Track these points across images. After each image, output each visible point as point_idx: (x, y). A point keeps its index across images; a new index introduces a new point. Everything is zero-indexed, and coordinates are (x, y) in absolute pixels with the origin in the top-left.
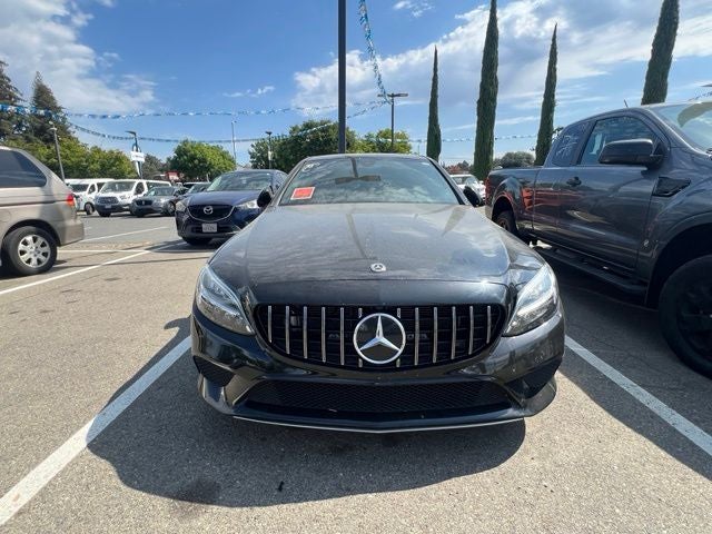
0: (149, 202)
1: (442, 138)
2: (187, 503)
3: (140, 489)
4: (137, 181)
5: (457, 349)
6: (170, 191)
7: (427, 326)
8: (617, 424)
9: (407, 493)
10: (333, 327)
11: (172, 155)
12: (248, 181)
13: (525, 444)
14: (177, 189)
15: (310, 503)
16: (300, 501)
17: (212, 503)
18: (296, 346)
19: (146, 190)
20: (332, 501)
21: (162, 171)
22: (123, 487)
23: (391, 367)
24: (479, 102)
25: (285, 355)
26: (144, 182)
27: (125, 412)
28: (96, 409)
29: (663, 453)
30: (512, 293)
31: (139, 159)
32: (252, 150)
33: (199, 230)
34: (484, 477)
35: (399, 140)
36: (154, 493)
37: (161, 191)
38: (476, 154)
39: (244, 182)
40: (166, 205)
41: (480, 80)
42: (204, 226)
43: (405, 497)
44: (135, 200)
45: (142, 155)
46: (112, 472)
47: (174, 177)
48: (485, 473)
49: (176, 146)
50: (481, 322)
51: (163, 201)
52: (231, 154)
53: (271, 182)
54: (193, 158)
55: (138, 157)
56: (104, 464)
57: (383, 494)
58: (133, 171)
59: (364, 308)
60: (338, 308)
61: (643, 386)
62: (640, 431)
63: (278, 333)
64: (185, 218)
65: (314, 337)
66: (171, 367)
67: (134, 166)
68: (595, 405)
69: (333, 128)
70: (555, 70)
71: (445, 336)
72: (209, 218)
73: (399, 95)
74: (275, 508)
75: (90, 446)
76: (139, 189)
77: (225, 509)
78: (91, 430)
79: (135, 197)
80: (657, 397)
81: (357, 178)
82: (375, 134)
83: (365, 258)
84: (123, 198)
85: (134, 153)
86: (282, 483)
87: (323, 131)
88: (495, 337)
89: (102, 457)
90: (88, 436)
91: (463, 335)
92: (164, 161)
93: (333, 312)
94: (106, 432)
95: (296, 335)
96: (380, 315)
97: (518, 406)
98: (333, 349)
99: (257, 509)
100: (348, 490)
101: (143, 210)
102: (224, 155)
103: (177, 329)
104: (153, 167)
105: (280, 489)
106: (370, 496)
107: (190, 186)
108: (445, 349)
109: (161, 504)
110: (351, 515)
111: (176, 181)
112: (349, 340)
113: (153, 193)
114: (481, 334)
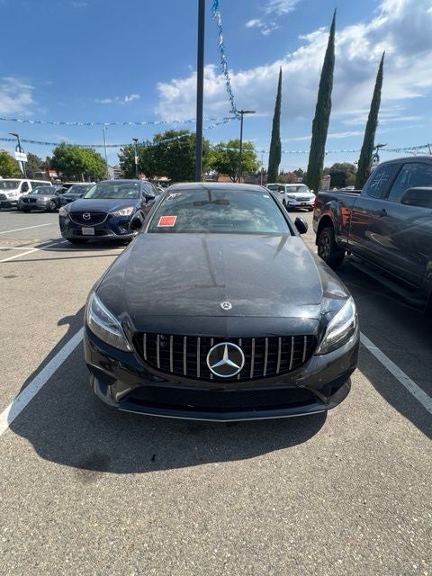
0: (34, 200)
1: (282, 150)
2: (88, 471)
3: (53, 460)
4: (23, 181)
5: (281, 366)
6: (51, 191)
7: (260, 350)
8: (391, 409)
9: (241, 462)
10: (192, 349)
11: (52, 156)
12: (119, 190)
13: (326, 425)
14: (58, 188)
15: (175, 470)
16: (168, 468)
17: (106, 471)
18: (165, 362)
19: (30, 189)
20: (190, 469)
21: (42, 169)
22: (40, 459)
23: (233, 380)
24: (314, 121)
25: (156, 368)
26: (29, 181)
27: (34, 399)
28: (12, 396)
29: (419, 432)
30: (323, 324)
31: (22, 159)
32: (121, 154)
33: (80, 232)
34: (296, 450)
35: (246, 150)
36: (63, 464)
37: (44, 191)
38: (309, 166)
39: (116, 190)
40: (48, 202)
41: (316, 102)
42: (83, 229)
43: (241, 465)
44: (21, 198)
45: (25, 155)
46: (30, 447)
47: (53, 174)
48: (296, 447)
49: (54, 148)
50: (299, 347)
51: (46, 199)
52: (103, 156)
53: (139, 190)
54: (69, 159)
55: (21, 157)
56: (24, 442)
57: (225, 463)
58: (18, 169)
59: (215, 339)
60: (196, 338)
61: (413, 379)
62: (406, 414)
63: (151, 352)
64: (67, 221)
65: (178, 356)
66: (66, 360)
67: (18, 165)
68: (378, 394)
69: (191, 138)
70: (380, 93)
71: (273, 358)
72: (88, 223)
73: (247, 112)
74: (150, 474)
75: (11, 426)
76: (25, 188)
77: (115, 475)
78: (10, 413)
79: (21, 195)
80: (421, 387)
81: (211, 202)
82: (227, 143)
83: (216, 286)
84: (11, 195)
85: (18, 154)
86: (154, 456)
87: (182, 140)
88: (308, 357)
89: (22, 436)
90: (9, 419)
91: (286, 357)
92: (44, 160)
93: (192, 340)
94: (21, 415)
95: (165, 354)
96: (226, 343)
97: (322, 402)
98: (192, 366)
99: (137, 475)
100: (201, 459)
101: (28, 206)
102: (96, 157)
103: (68, 325)
104: (35, 165)
105: (153, 459)
106: (216, 464)
107: (68, 186)
108: (272, 366)
109: (69, 471)
110: (203, 479)
111: (55, 178)
112: (203, 359)
113: (37, 191)
114: (298, 355)
